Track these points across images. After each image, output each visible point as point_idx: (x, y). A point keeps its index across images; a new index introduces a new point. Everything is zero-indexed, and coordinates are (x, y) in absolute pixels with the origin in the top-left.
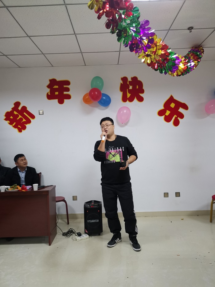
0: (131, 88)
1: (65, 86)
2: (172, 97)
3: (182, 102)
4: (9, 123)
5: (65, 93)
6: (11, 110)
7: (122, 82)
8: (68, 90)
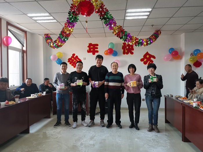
0: (127, 47)
1: (96, 47)
2: (147, 52)
3: (153, 55)
4: (70, 64)
5: (96, 50)
6: (71, 57)
7: (123, 45)
8: (97, 48)
